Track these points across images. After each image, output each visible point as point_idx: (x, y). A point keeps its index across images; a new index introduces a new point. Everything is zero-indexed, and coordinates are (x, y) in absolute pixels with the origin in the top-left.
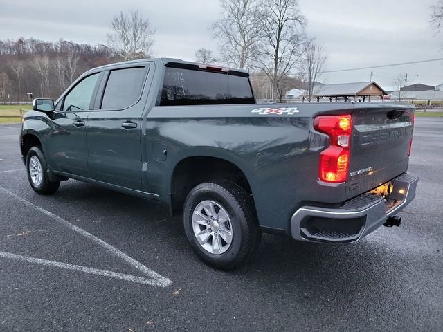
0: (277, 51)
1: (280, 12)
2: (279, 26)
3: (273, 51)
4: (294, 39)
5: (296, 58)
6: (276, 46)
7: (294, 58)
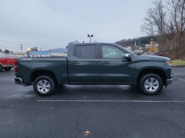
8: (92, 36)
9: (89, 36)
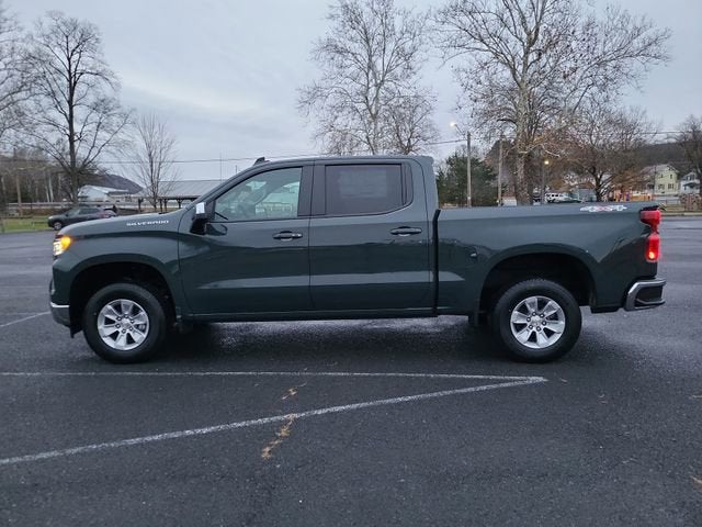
0: (71, 122)
1: (69, 59)
2: (70, 81)
3: (64, 122)
4: (101, 106)
5: (108, 136)
6: (68, 113)
7: (103, 135)
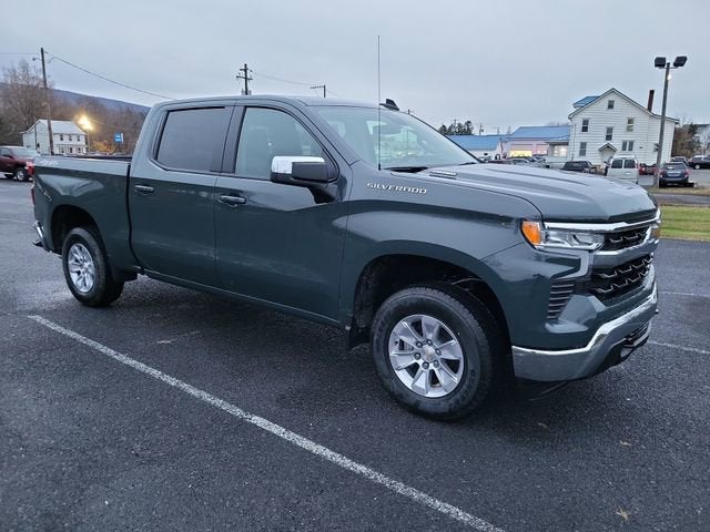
8: (680, 62)
9: (660, 63)
